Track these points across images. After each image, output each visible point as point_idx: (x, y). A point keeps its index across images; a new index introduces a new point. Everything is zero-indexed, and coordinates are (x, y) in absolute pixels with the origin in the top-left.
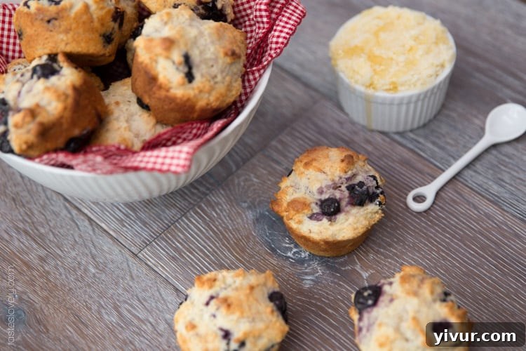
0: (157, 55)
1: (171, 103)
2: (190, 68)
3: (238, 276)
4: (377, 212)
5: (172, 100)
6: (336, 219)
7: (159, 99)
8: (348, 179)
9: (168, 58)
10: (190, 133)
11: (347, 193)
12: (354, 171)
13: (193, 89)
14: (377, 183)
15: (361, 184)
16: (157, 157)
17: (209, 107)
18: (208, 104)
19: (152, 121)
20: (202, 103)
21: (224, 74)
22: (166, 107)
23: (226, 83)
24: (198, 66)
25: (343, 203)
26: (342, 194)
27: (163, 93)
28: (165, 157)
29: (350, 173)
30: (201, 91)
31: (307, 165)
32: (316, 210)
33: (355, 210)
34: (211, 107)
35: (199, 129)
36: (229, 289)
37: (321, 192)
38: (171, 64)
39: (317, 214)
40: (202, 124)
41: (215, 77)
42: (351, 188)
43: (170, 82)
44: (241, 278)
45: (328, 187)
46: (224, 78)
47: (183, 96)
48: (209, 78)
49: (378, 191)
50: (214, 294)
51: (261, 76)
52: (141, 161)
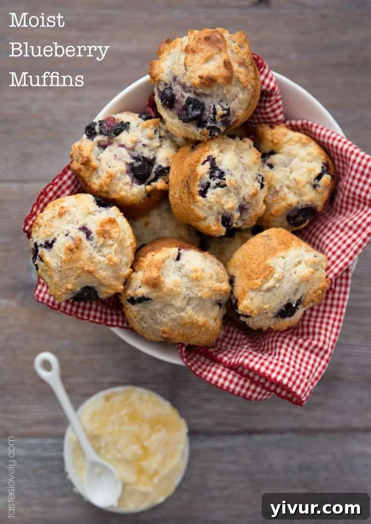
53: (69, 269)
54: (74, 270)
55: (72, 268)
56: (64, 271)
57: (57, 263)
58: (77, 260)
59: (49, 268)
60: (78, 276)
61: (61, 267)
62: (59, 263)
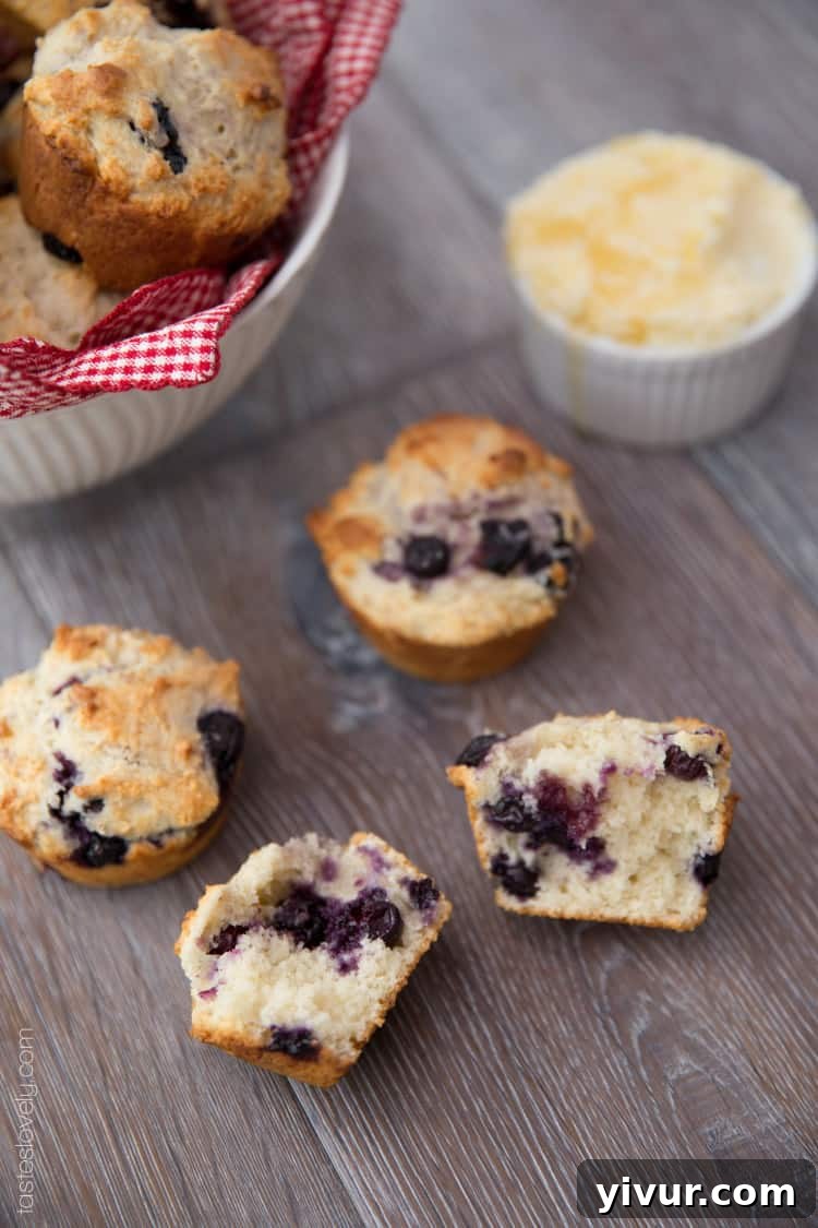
0: (87, 111)
1: (134, 232)
2: (173, 136)
3: (148, 649)
4: (537, 602)
5: (137, 220)
6: (429, 588)
7: (105, 224)
8: (493, 505)
9: (116, 114)
10: (187, 300)
11: (475, 535)
12: (516, 490)
13: (186, 187)
14: (561, 532)
15: (520, 525)
16: (132, 355)
17: (226, 230)
18: (222, 224)
19: (88, 287)
20: (208, 222)
21: (252, 147)
22: (123, 244)
23: (259, 169)
24: (189, 131)
25: (460, 558)
26: (466, 537)
27: (113, 207)
28: (151, 353)
29: (502, 493)
30: (205, 191)
31: (413, 447)
32: (393, 554)
33: (484, 582)
34: (232, 230)
35: (205, 290)
36: (116, 675)
37: (420, 516)
38: (127, 128)
39: (394, 566)
40: (210, 278)
41: (232, 154)
42: (490, 528)
43: (129, 175)
44: (154, 657)
45: (440, 510)
46: (253, 157)
47: (165, 207)
48: (219, 157)
49: (556, 554)
50: (80, 675)
51: (325, 156)
52: (92, 372)
53: (139, 732)
54: (143, 720)
55: (140, 724)
56: (139, 743)
57: (115, 758)
58: (123, 706)
59: (121, 783)
60: (164, 717)
61: (128, 748)
62: (116, 752)
